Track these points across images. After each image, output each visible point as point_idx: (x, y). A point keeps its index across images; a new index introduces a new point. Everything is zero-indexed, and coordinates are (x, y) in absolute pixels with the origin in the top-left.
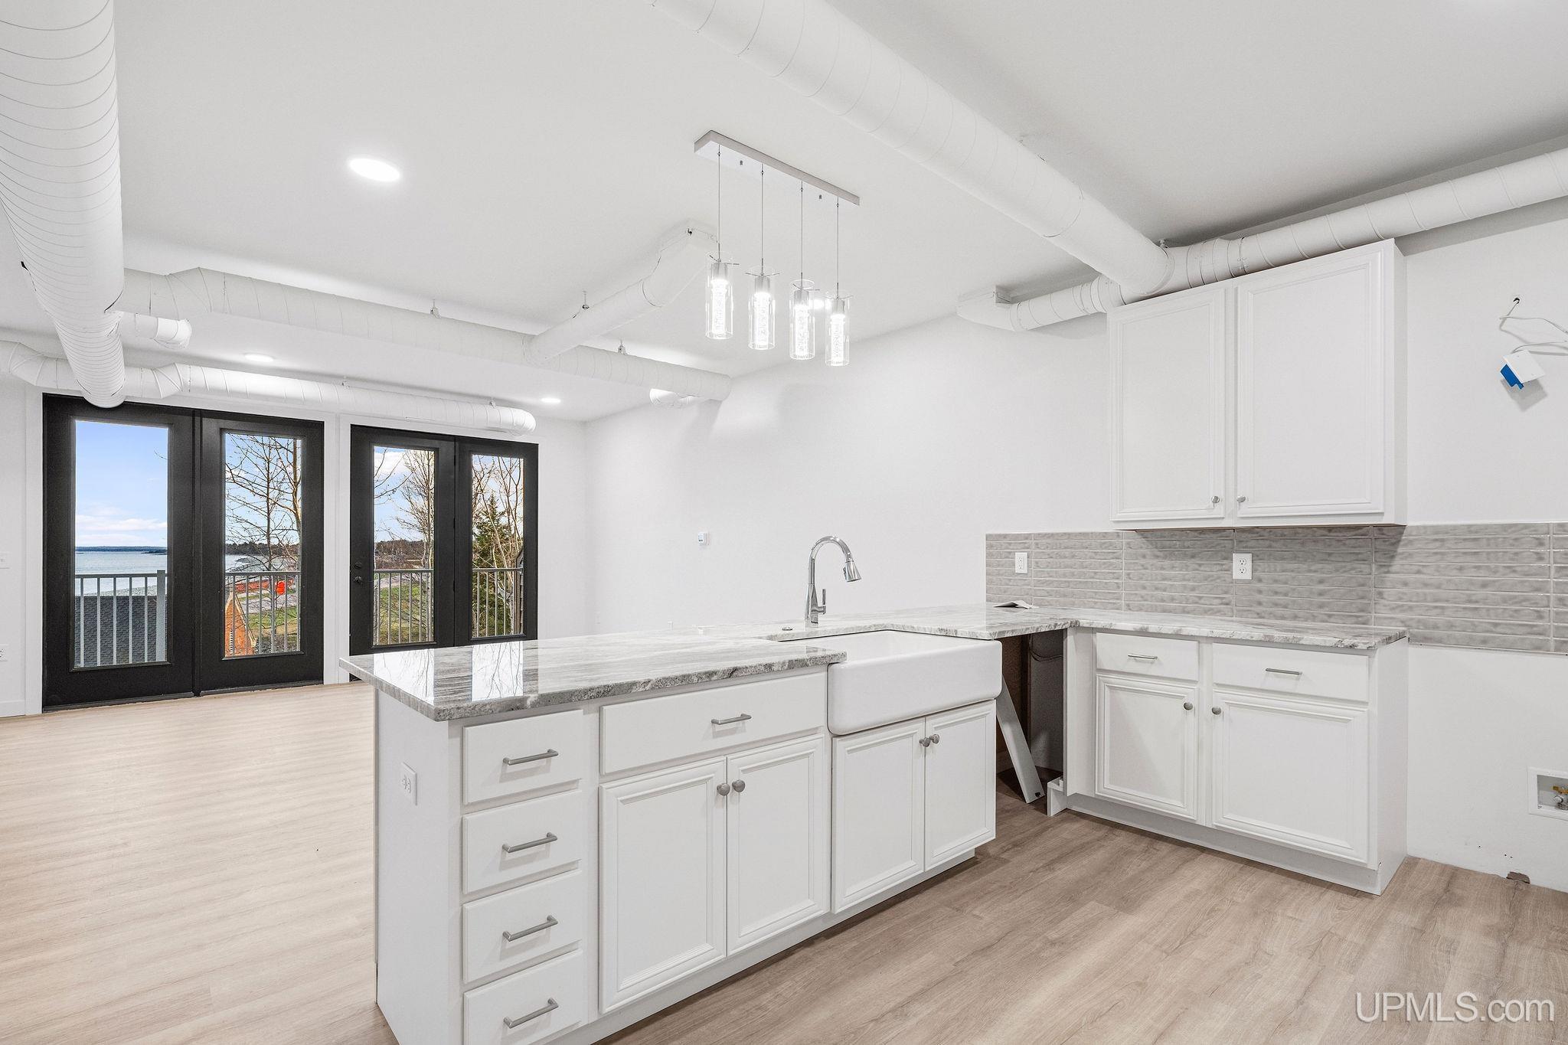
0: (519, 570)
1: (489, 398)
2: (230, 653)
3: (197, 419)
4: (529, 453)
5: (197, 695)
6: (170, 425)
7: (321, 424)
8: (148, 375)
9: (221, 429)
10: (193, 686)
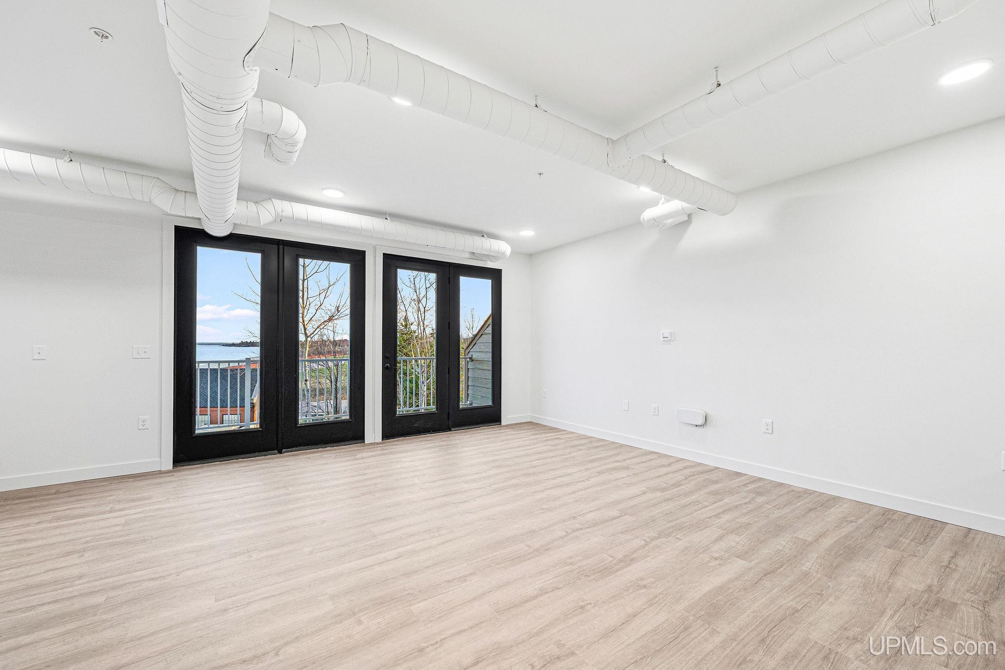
0: (468, 358)
1: (482, 232)
2: (303, 419)
3: (281, 247)
4: (495, 275)
5: (280, 452)
6: (262, 252)
7: (363, 253)
8: (252, 206)
9: (297, 255)
10: (277, 445)
